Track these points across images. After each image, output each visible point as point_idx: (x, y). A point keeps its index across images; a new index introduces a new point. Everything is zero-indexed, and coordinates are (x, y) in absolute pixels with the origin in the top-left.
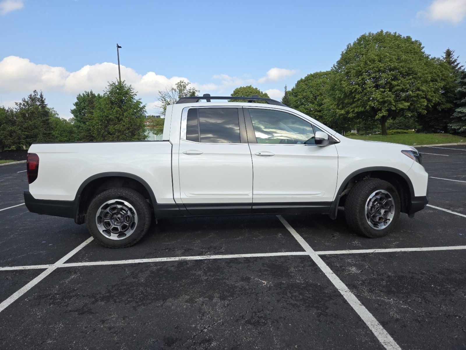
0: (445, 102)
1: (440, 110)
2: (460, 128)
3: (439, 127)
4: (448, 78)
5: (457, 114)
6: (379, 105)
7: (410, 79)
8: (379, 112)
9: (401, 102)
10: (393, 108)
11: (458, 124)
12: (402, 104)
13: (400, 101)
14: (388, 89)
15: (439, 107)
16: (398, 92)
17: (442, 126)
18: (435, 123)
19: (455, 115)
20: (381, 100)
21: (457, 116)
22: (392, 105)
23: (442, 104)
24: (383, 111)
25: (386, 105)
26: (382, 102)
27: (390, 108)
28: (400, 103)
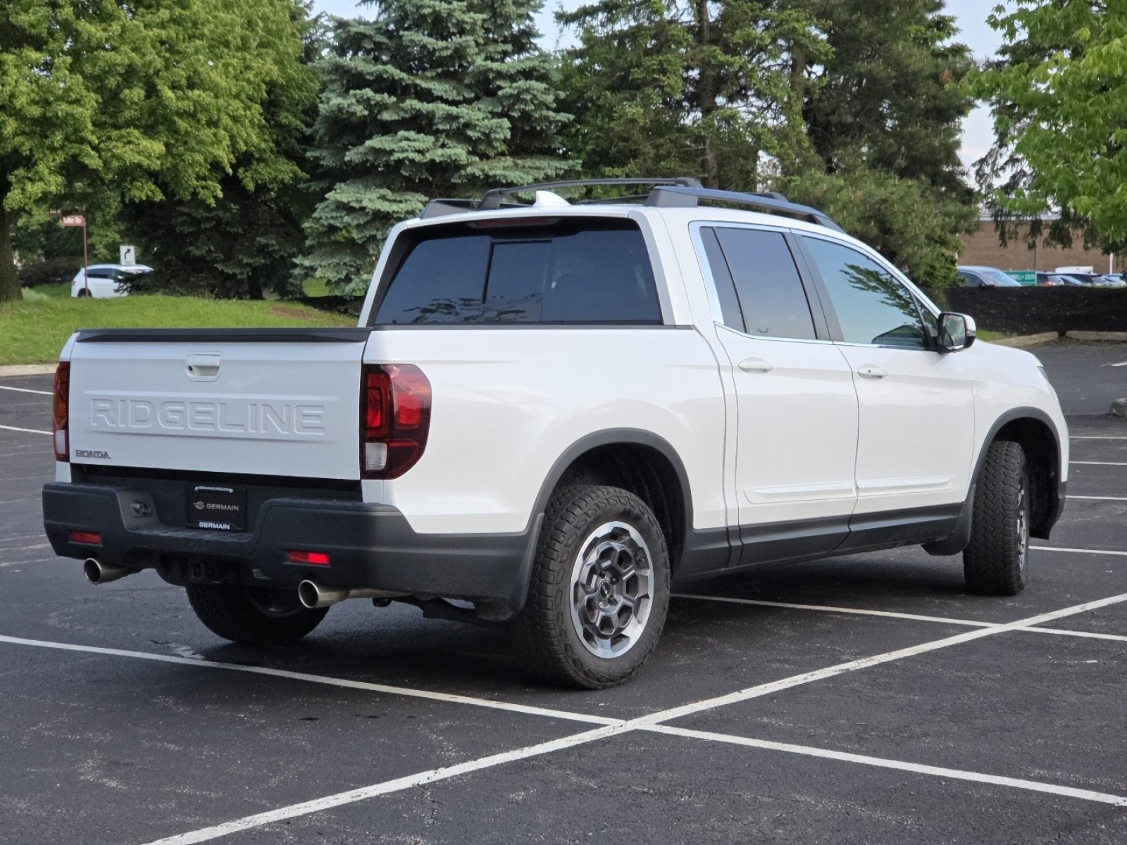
0: (272, 151)
1: (251, 186)
2: (348, 280)
3: (237, 271)
4: (281, 38)
5: (334, 214)
6: (23, 133)
7: (162, 25)
8: (21, 172)
9: (124, 132)
10: (91, 157)
11: (336, 260)
12: (129, 143)
13: (116, 127)
14: (69, 59)
15: (246, 171)
16: (112, 79)
17: (248, 265)
18: (212, 248)
19: (323, 214)
20: (35, 111)
21: (332, 222)
22: (82, 141)
23: (260, 160)
24: (42, 168)
25: (58, 138)
26: (35, 121)
27: (75, 157)
28: (119, 139)
